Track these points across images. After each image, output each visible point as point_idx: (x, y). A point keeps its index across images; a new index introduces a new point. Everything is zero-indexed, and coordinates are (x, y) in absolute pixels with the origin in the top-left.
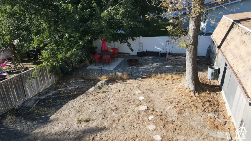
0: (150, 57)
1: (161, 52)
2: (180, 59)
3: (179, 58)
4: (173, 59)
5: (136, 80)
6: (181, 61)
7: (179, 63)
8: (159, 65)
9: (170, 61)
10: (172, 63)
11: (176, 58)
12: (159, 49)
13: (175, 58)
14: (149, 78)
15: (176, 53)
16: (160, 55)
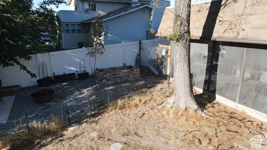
0: (63, 84)
1: (79, 73)
2: (119, 74)
3: (117, 73)
4: (110, 76)
5: (84, 125)
6: (121, 77)
7: (119, 81)
8: (93, 91)
9: (106, 80)
10: (109, 83)
11: (114, 73)
12: (73, 69)
13: (113, 75)
14: (103, 113)
15: (106, 68)
16: (77, 77)
